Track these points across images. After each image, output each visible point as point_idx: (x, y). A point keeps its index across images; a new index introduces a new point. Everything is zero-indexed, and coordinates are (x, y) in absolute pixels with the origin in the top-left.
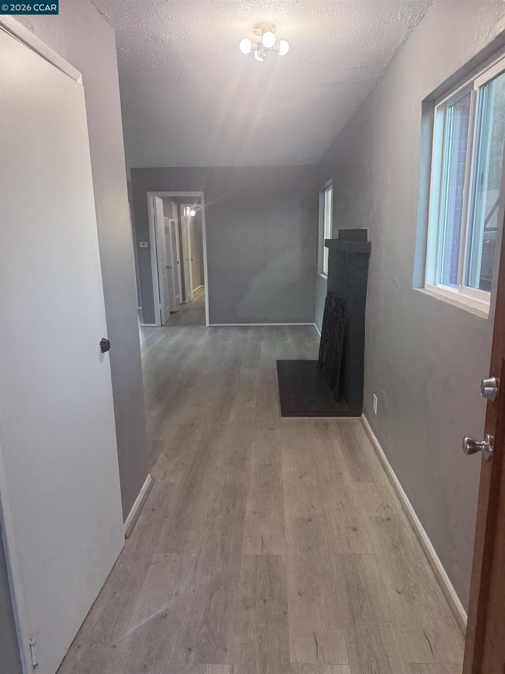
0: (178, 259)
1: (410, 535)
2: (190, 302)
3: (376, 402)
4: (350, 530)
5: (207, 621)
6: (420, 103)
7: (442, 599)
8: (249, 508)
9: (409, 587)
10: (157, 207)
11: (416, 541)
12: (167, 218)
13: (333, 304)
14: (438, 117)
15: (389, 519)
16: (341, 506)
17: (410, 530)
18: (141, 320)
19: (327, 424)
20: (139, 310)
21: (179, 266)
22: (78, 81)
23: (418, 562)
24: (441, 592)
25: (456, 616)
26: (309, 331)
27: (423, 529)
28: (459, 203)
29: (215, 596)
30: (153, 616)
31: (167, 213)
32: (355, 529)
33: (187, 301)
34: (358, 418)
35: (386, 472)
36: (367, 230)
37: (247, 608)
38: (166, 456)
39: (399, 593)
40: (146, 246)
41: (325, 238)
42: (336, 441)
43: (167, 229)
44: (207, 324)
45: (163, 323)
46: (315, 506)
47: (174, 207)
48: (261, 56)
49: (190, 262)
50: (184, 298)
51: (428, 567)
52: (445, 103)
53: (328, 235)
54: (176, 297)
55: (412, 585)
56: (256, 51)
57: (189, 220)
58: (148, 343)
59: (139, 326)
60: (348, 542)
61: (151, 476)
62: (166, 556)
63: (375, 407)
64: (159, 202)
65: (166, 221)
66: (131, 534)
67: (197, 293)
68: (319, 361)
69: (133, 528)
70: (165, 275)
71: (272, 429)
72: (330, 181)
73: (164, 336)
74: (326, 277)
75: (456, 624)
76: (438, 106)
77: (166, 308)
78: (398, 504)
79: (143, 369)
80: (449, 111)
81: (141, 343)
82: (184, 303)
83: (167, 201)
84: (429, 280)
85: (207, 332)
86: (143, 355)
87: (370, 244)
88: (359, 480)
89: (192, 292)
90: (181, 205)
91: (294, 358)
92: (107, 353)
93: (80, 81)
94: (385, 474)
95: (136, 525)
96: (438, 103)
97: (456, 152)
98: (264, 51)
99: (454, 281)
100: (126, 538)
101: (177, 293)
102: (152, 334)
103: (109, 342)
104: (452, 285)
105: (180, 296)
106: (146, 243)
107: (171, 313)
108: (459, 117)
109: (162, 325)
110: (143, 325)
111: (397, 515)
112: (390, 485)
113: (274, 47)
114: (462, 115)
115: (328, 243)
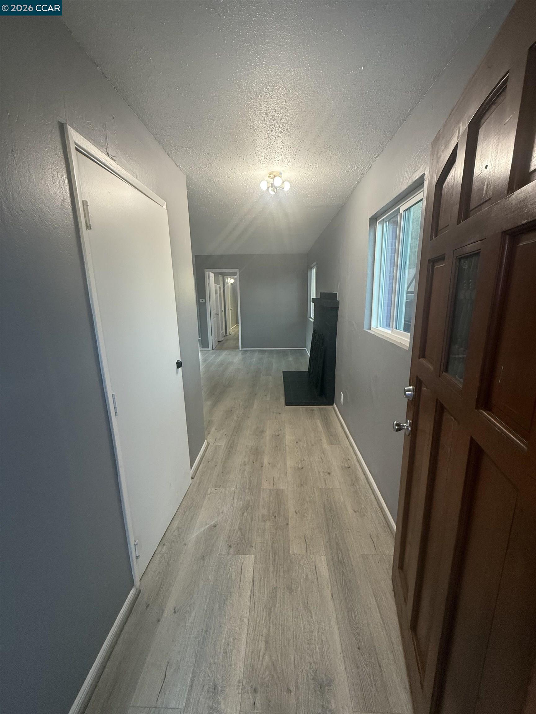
0: (223, 309)
1: (362, 477)
2: (230, 335)
3: (342, 397)
4: (326, 474)
5: (240, 529)
6: (368, 220)
7: (381, 516)
8: (266, 461)
9: (361, 508)
10: (211, 278)
11: (365, 480)
12: (216, 284)
13: (317, 337)
14: (379, 227)
15: (349, 467)
16: (320, 459)
17: (362, 473)
18: (200, 347)
19: (313, 410)
20: (199, 340)
21: (223, 313)
22: (164, 207)
23: (367, 493)
24: (380, 511)
25: (389, 526)
26: (302, 353)
27: (370, 473)
28: (392, 278)
29: (245, 514)
30: (208, 526)
31: (216, 282)
32: (329, 473)
33: (228, 334)
34: (332, 406)
35: (348, 439)
36: (336, 293)
37: (265, 521)
38: (216, 429)
39: (355, 512)
40: (204, 301)
41: (312, 297)
42: (318, 420)
43: (216, 291)
44: (240, 349)
45: (214, 348)
46: (305, 459)
47: (221, 278)
48: (273, 191)
49: (230, 311)
50: (226, 333)
51: (372, 496)
52: (384, 219)
53: (313, 296)
54: (222, 332)
55: (363, 507)
56: (270, 188)
57: (230, 287)
58: (205, 361)
59: (199, 350)
60: (325, 481)
61: (207, 441)
62: (216, 490)
63: (342, 400)
64: (212, 275)
65: (216, 287)
66: (195, 476)
67: (234, 329)
68: (308, 371)
69: (196, 472)
70: (215, 318)
71: (280, 413)
72: (314, 264)
73: (214, 356)
74: (313, 321)
75: (389, 530)
76: (379, 221)
77: (215, 338)
78: (355, 458)
79: (201, 376)
80: (385, 224)
81: (200, 360)
82: (226, 336)
83: (216, 275)
84: (373, 325)
85: (240, 353)
86: (202, 368)
87: (339, 302)
88: (332, 444)
89: (231, 329)
90: (225, 277)
91: (293, 369)
92: (180, 369)
93: (165, 207)
94: (347, 440)
95: (199, 470)
96: (379, 220)
97: (390, 248)
98: (275, 188)
99: (388, 325)
100: (192, 478)
101: (222, 330)
102: (207, 355)
103: (181, 363)
104: (387, 328)
105: (224, 331)
106: (204, 300)
107: (218, 341)
108: (392, 227)
109: (213, 349)
110: (201, 349)
111: (354, 464)
112: (350, 446)
113: (281, 186)
114: (393, 226)
115: (314, 300)
